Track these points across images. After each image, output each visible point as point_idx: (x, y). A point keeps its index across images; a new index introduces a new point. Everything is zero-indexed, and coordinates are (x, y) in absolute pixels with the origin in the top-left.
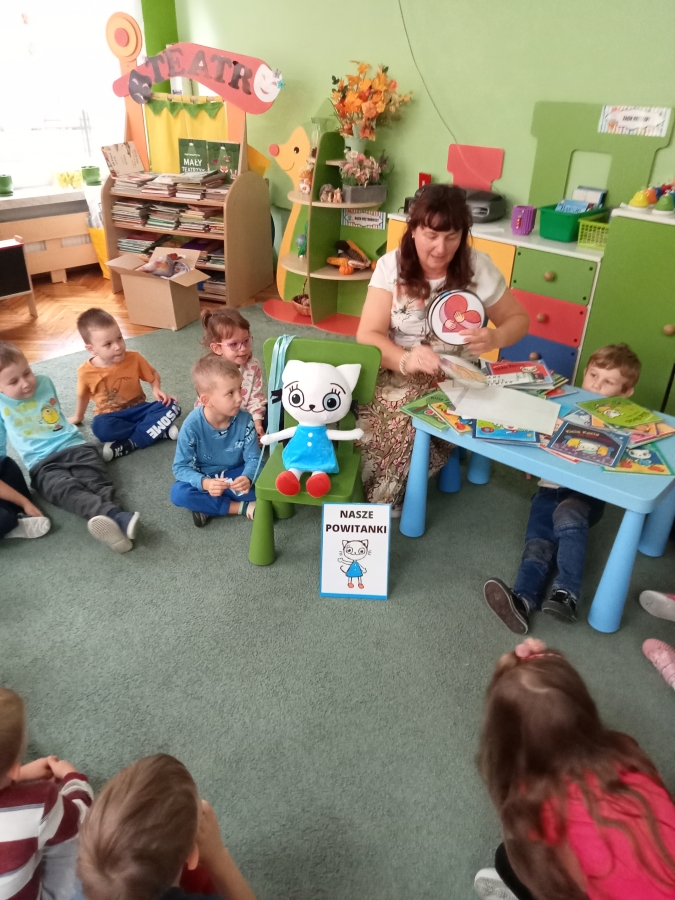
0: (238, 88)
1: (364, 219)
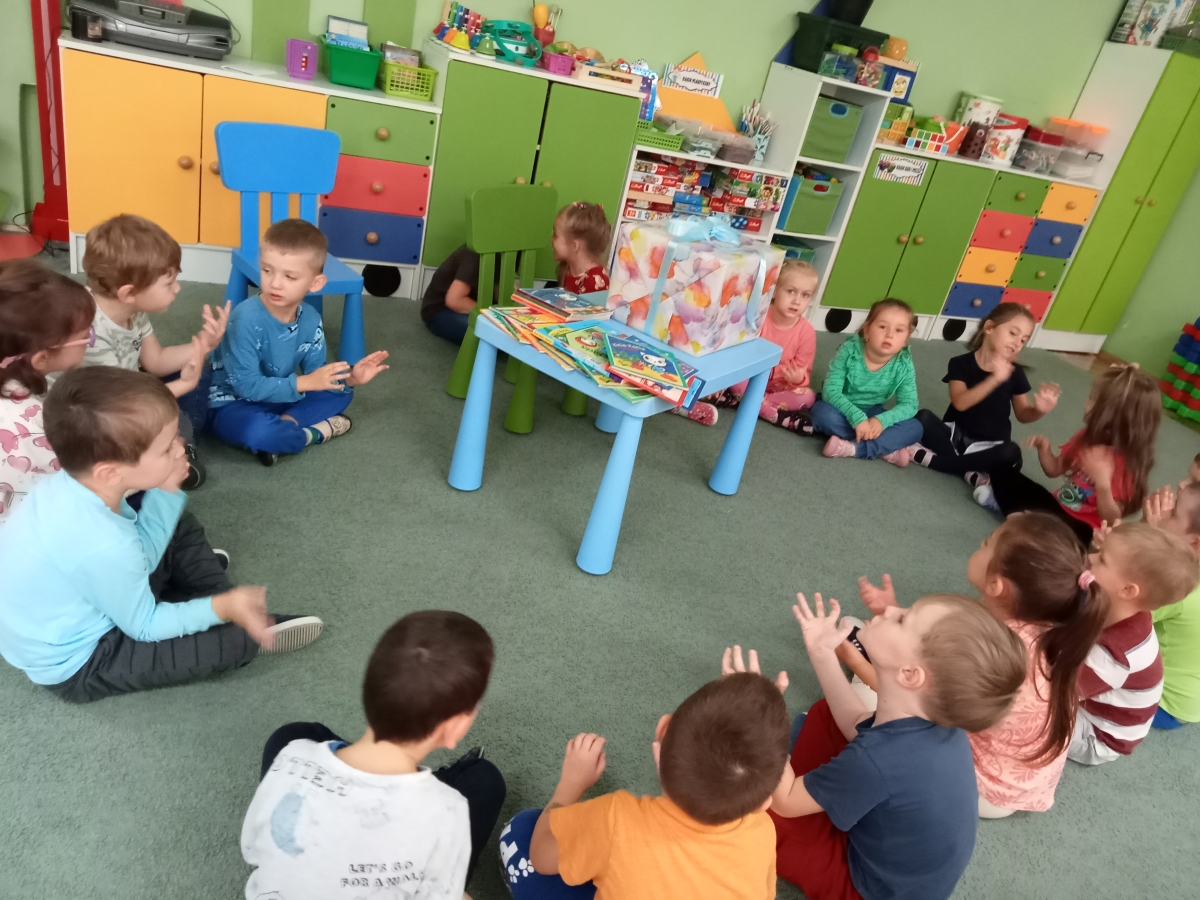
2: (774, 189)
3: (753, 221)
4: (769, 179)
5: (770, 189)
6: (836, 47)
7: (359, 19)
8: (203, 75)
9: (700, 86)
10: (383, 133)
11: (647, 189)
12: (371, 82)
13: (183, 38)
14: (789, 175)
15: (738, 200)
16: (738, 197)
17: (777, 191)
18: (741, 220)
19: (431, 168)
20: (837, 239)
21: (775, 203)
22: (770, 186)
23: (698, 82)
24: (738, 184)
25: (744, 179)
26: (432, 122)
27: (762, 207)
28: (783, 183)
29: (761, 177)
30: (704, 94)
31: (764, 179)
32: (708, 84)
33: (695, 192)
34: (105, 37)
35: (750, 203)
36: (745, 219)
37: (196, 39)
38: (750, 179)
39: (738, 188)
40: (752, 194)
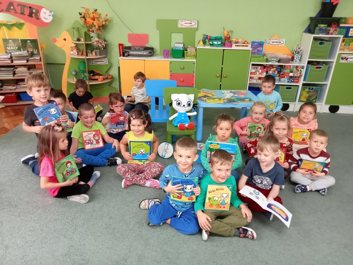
0: (32, 17)
1: (99, 62)
2: (299, 70)
3: (296, 80)
4: (297, 67)
5: (298, 70)
6: (319, 25)
8: (144, 60)
9: (278, 43)
10: (182, 68)
11: (256, 74)
13: (142, 53)
14: (305, 65)
15: (287, 74)
16: (286, 73)
17: (301, 70)
19: (195, 74)
20: (328, 83)
21: (300, 74)
22: (298, 69)
23: (277, 42)
24: (286, 69)
25: (288, 68)
26: (194, 64)
27: (296, 75)
28: (303, 67)
29: (294, 67)
30: (279, 45)
31: (295, 67)
32: (280, 42)
33: (275, 73)
34: (129, 55)
36: (292, 79)
37: (145, 53)
38: (290, 68)
39: (286, 71)
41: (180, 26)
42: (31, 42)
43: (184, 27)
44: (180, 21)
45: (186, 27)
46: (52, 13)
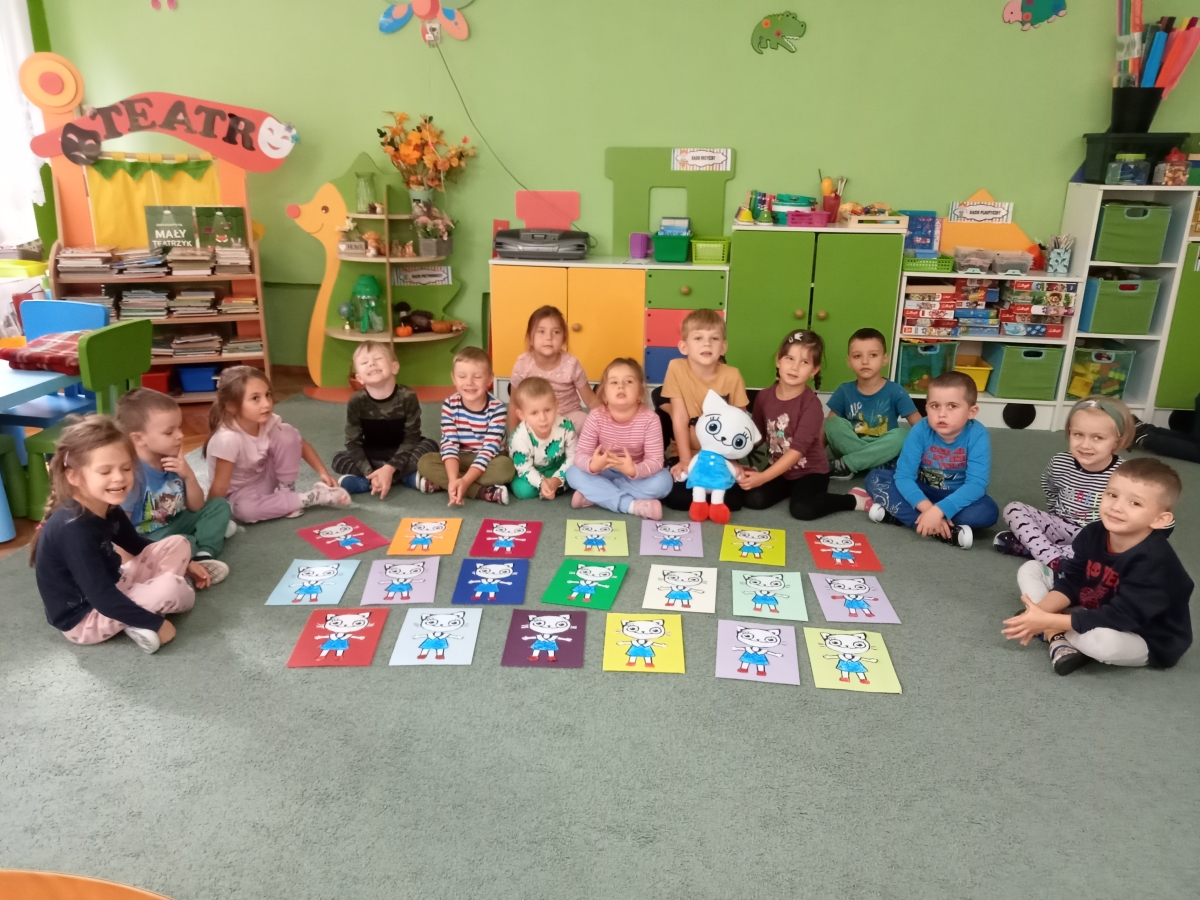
0: (235, 143)
1: (424, 276)
2: (1063, 294)
3: (1053, 328)
6: (1120, 156)
7: (684, 215)
8: (567, 268)
9: (990, 216)
10: (684, 290)
12: (683, 256)
13: (555, 249)
14: (1081, 277)
15: (1023, 309)
16: (1021, 306)
17: (1067, 297)
18: (1038, 328)
20: (1163, 337)
21: (1067, 306)
23: (987, 213)
24: (1018, 294)
26: (722, 277)
27: (1052, 312)
28: (1073, 287)
29: (1042, 285)
30: (994, 222)
32: (997, 213)
33: (978, 307)
35: (1037, 310)
36: (1043, 327)
37: (564, 248)
40: (1037, 302)
41: (676, 167)
42: (225, 216)
43: (689, 169)
44: (677, 152)
45: (696, 169)
46: (294, 132)
